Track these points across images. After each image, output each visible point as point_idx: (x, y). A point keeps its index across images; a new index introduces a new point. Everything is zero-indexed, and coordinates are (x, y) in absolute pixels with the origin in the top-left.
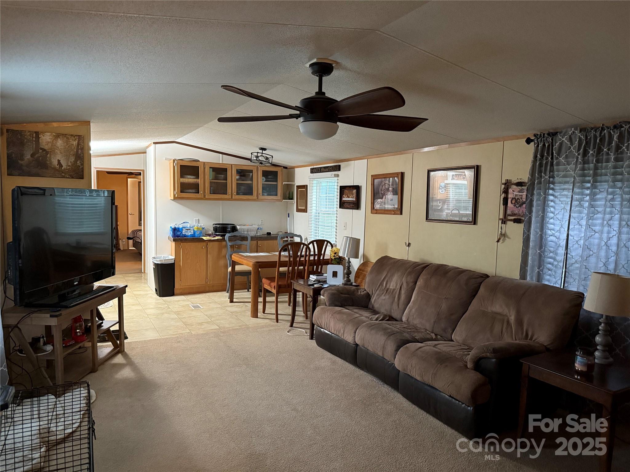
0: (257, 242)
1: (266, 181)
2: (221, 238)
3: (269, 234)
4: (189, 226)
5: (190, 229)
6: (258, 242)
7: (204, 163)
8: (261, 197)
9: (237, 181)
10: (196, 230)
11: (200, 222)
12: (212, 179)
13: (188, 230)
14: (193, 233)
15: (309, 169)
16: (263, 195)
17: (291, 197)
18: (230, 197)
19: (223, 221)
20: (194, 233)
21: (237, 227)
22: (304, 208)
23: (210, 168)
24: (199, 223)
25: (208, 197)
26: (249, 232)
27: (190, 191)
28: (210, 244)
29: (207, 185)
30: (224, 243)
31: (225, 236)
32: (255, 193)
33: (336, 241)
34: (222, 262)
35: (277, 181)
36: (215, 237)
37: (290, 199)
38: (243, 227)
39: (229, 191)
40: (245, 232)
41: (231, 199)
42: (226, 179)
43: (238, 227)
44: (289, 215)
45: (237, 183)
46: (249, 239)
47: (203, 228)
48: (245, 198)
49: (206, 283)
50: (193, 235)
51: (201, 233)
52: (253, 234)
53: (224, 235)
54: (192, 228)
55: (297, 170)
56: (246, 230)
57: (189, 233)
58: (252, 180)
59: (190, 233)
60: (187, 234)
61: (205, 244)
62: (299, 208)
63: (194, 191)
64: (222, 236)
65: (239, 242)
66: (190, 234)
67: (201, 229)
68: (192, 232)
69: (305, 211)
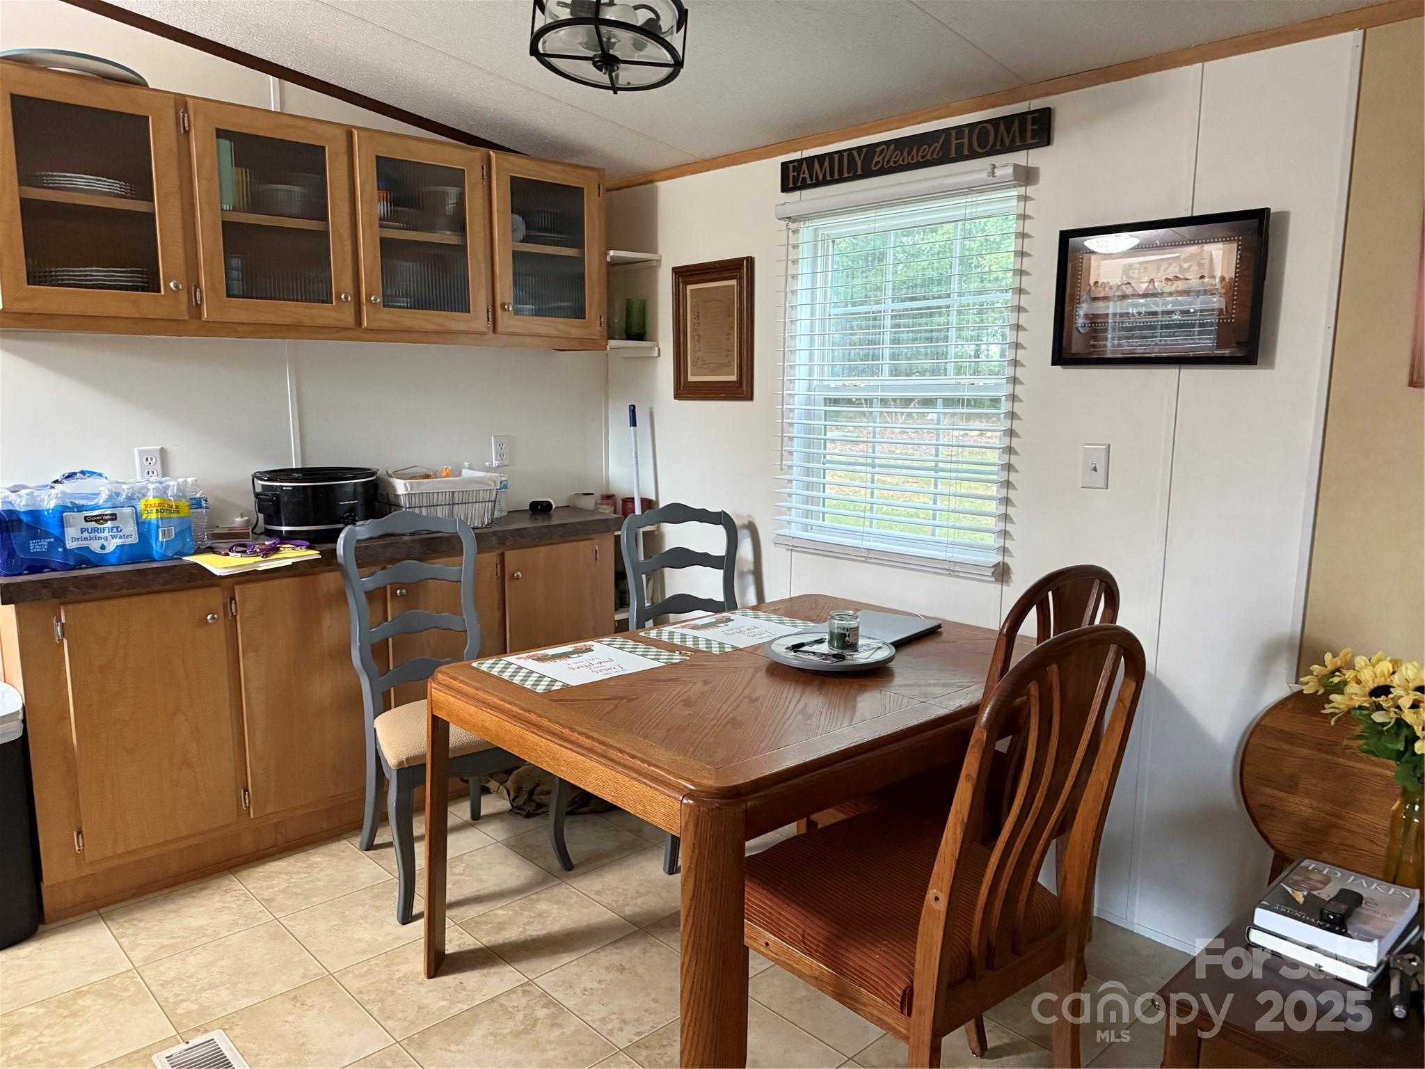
0: (502, 556)
1: (526, 240)
2: (314, 554)
3: (540, 509)
4: (104, 496)
5: (114, 517)
6: (510, 556)
7: (181, 103)
8: (504, 319)
9: (381, 226)
10: (153, 516)
11: (176, 464)
12: (234, 209)
13: (100, 519)
14: (134, 539)
15: (770, 169)
16: (517, 312)
17: (635, 329)
18: (350, 319)
19: (303, 454)
20: (140, 534)
21: (393, 488)
22: (734, 378)
23: (221, 133)
24: (165, 473)
25: (214, 318)
26: (459, 511)
27: (97, 273)
28: (250, 596)
29: (209, 241)
30: (329, 580)
31: (335, 541)
32: (478, 298)
33: (1005, 550)
34: (322, 688)
35: (579, 245)
36: (275, 550)
37: (630, 337)
38: (427, 486)
39: (340, 278)
40: (440, 512)
41: (356, 329)
42: (319, 211)
43: (401, 487)
44: (633, 410)
45: (384, 242)
46: (469, 544)
47: (197, 503)
48: (430, 327)
49: (243, 813)
50: (138, 552)
51: (186, 530)
52: (478, 515)
53: (333, 536)
54: (127, 510)
55: (667, 190)
56: (442, 499)
57: (110, 542)
58: (459, 226)
59: (118, 542)
60: (95, 546)
61: (215, 597)
62: (691, 378)
63: (117, 274)
64: (312, 540)
65: (412, 569)
66: (112, 545)
67: (185, 511)
68: (131, 529)
69: (741, 390)
